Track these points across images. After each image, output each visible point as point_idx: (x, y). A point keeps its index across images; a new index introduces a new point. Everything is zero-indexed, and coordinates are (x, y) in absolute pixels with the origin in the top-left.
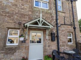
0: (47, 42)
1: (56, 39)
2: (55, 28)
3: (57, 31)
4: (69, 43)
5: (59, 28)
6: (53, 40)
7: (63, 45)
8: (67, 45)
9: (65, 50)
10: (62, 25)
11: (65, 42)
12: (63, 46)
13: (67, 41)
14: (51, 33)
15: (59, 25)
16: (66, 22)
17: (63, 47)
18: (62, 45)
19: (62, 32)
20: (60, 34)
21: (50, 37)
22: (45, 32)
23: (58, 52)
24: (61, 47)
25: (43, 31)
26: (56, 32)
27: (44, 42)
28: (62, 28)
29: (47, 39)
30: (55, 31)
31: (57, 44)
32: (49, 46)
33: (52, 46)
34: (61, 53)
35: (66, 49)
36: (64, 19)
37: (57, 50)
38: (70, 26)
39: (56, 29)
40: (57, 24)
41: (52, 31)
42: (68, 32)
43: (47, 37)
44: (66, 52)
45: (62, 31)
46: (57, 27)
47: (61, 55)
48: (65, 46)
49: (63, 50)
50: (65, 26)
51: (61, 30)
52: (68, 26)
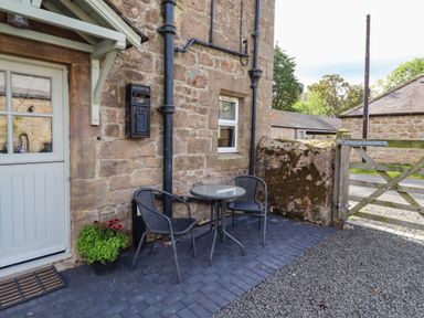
0: (98, 146)
1: (156, 126)
2: (156, 57)
3: (166, 81)
4: (221, 150)
5: (178, 61)
6: (134, 132)
7: (192, 160)
8: (213, 162)
9: (201, 184)
10: (196, 43)
11: (202, 145)
12: (191, 167)
13: (212, 142)
14: (129, 87)
15: (179, 42)
16: (218, 31)
17: (191, 173)
18: (186, 162)
19: (193, 88)
20: (182, 102)
21: (120, 112)
22: (79, 71)
23: (166, 199)
24: (181, 172)
25: (69, 66)
26: (161, 87)
27: (76, 145)
28: (193, 66)
29: (95, 122)
30: (150, 78)
31: (159, 157)
32: (109, 170)
33: (129, 170)
34: (179, 200)
35: (205, 182)
36: (208, 9)
37: (158, 187)
38: (236, 61)
39: (161, 68)
40: (166, 32)
41: (129, 74)
42: (223, 93)
43: (96, 109)
44: (204, 192)
45: (194, 83)
46: (166, 52)
47: (180, 212)
48: (201, 165)
49: (190, 183)
50: (211, 54)
51: (189, 75)
52: (228, 59)
